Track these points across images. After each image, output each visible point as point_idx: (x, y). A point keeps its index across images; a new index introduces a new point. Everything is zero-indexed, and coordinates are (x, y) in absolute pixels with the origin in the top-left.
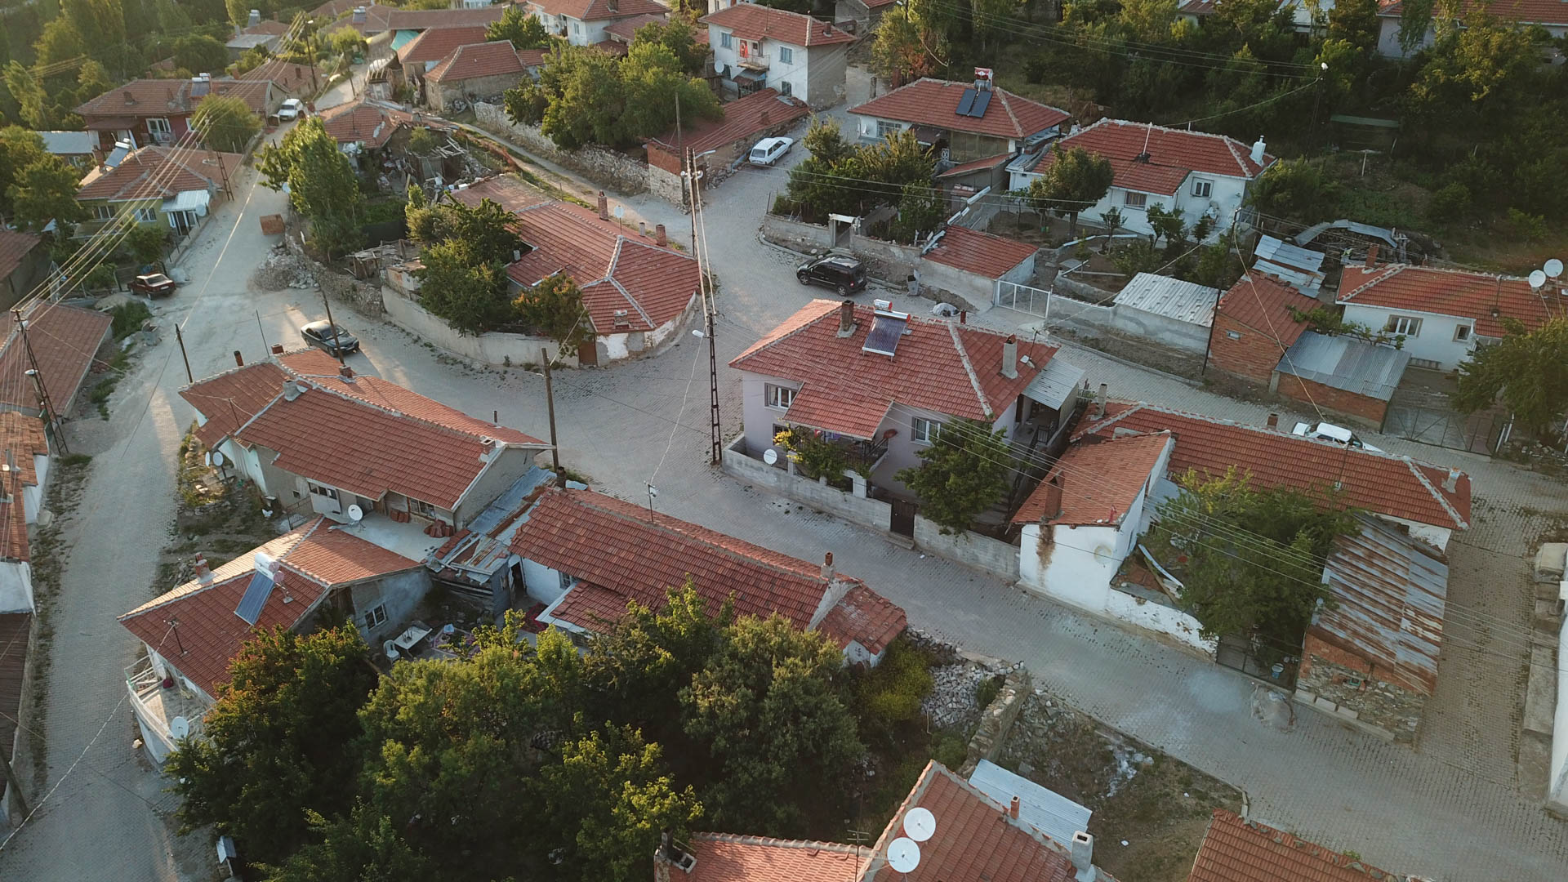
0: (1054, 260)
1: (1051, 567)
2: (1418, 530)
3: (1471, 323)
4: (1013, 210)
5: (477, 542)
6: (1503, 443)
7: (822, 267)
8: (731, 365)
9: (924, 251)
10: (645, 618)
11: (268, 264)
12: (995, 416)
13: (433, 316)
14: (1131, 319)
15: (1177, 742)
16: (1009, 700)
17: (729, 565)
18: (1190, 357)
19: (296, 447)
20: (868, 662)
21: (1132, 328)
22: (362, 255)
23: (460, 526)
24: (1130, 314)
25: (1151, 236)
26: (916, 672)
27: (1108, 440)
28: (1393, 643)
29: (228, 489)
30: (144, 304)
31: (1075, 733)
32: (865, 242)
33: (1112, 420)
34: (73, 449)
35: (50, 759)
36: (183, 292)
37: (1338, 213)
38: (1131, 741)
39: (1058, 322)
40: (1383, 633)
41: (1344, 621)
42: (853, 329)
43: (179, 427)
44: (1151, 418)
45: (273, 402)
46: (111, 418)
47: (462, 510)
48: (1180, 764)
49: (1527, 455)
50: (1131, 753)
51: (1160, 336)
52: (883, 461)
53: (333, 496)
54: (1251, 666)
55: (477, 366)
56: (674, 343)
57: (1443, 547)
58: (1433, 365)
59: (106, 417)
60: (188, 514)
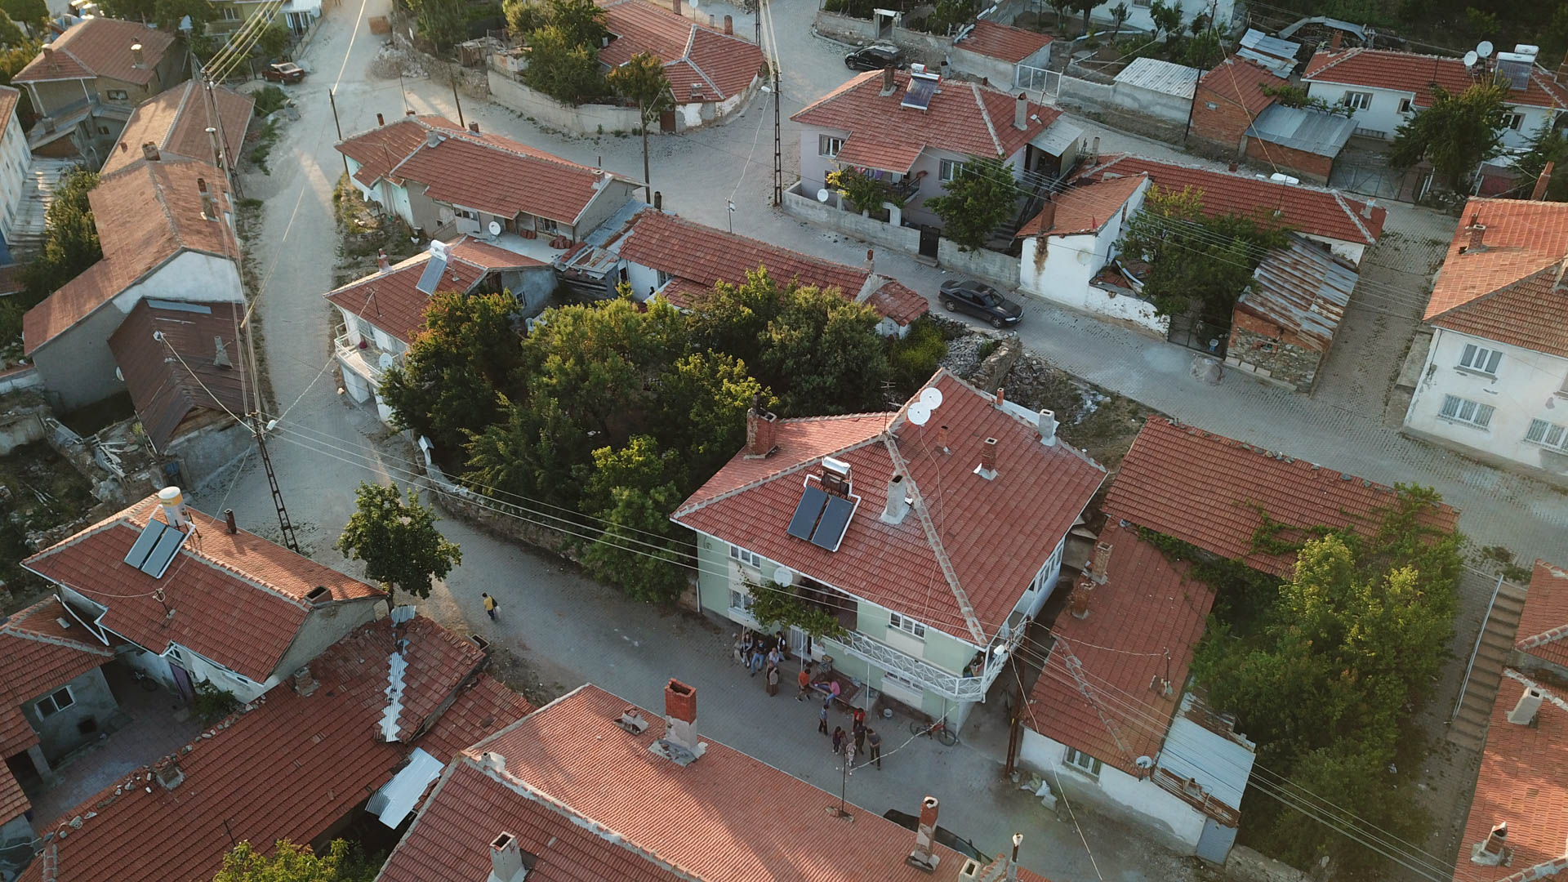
0: (1068, 51)
1: (1045, 272)
2: (1339, 247)
3: (1411, 97)
4: (1035, 11)
5: (593, 251)
6: (1425, 193)
7: (868, 53)
8: (791, 119)
9: (956, 41)
10: (729, 290)
11: (381, 57)
12: (1006, 155)
13: (536, 94)
14: (1128, 95)
15: (1131, 388)
16: (1003, 353)
17: (792, 263)
18: (1175, 127)
19: (442, 181)
20: (898, 334)
21: (1128, 103)
22: (468, 44)
23: (578, 240)
24: (1127, 90)
25: (1153, 31)
26: (935, 340)
27: (1098, 182)
28: (1301, 318)
29: (382, 222)
30: (279, 89)
31: (1053, 382)
32: (905, 34)
33: (1102, 167)
34: (247, 195)
35: (278, 398)
36: (310, 79)
37: (1319, 12)
38: (1096, 387)
39: (1066, 99)
40: (1294, 311)
41: (1265, 302)
42: (893, 89)
43: (329, 181)
44: (1134, 165)
45: (416, 150)
46: (272, 174)
47: (580, 225)
48: (1130, 401)
49: (1443, 202)
50: (1094, 395)
51: (1152, 109)
52: (916, 198)
53: (474, 219)
54: (1194, 343)
55: (574, 134)
56: (739, 115)
57: (1357, 261)
58: (1380, 136)
59: (267, 173)
60: (352, 239)
